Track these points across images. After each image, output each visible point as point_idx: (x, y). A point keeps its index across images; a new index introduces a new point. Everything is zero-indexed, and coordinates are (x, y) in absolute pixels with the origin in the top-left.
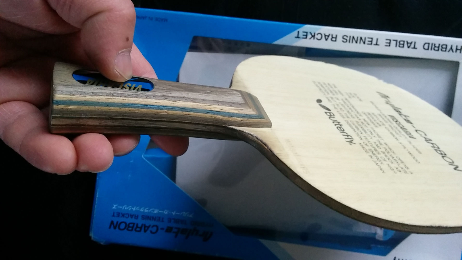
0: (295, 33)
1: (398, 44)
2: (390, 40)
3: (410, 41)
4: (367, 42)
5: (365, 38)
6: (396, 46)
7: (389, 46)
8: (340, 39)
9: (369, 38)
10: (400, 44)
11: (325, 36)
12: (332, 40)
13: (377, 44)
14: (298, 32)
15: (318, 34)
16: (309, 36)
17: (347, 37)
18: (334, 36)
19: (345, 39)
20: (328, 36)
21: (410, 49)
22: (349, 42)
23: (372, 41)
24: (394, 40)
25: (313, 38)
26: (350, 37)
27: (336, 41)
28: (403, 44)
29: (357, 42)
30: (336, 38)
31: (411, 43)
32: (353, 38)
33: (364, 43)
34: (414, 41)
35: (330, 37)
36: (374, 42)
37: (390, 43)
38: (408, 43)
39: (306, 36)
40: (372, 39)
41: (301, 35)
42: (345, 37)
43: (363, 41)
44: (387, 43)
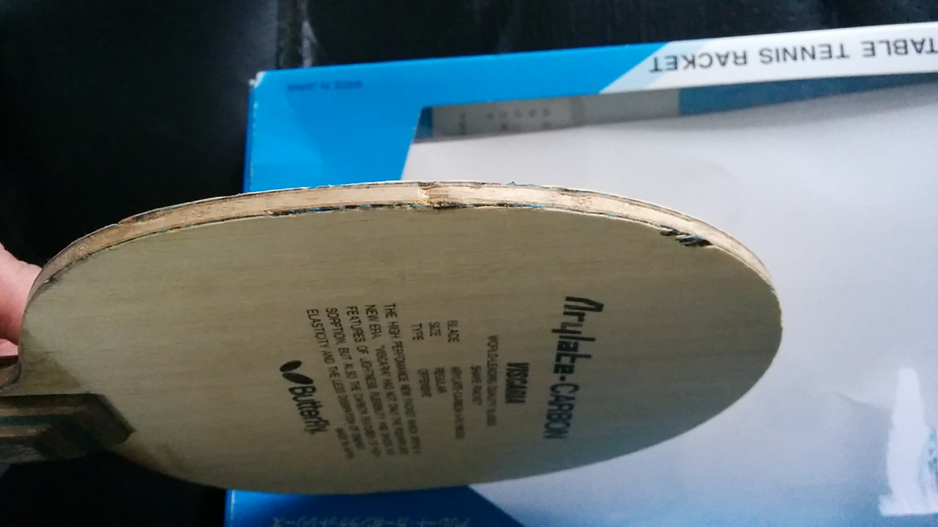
0: (648, 63)
1: (893, 48)
2: (872, 44)
3: (918, 39)
4: (818, 55)
5: (813, 48)
6: (889, 53)
7: (874, 54)
8: (754, 58)
9: (822, 46)
10: (897, 48)
11: (719, 57)
12: (736, 63)
13: (843, 56)
14: (656, 60)
15: (701, 56)
16: (682, 63)
17: (770, 51)
18: (740, 54)
19: (766, 56)
20: (727, 56)
21: (923, 54)
22: (778, 59)
23: (830, 52)
24: (881, 42)
25: (691, 66)
26: (777, 51)
27: (745, 63)
28: (906, 47)
29: (795, 58)
30: (745, 57)
31: (922, 43)
32: (785, 51)
33: (813, 57)
34: (927, 38)
35: (731, 58)
36: (836, 52)
37: (873, 49)
38: (914, 43)
39: (676, 63)
40: (829, 47)
41: (662, 64)
42: (765, 53)
43: (809, 54)
44: (866, 49)
